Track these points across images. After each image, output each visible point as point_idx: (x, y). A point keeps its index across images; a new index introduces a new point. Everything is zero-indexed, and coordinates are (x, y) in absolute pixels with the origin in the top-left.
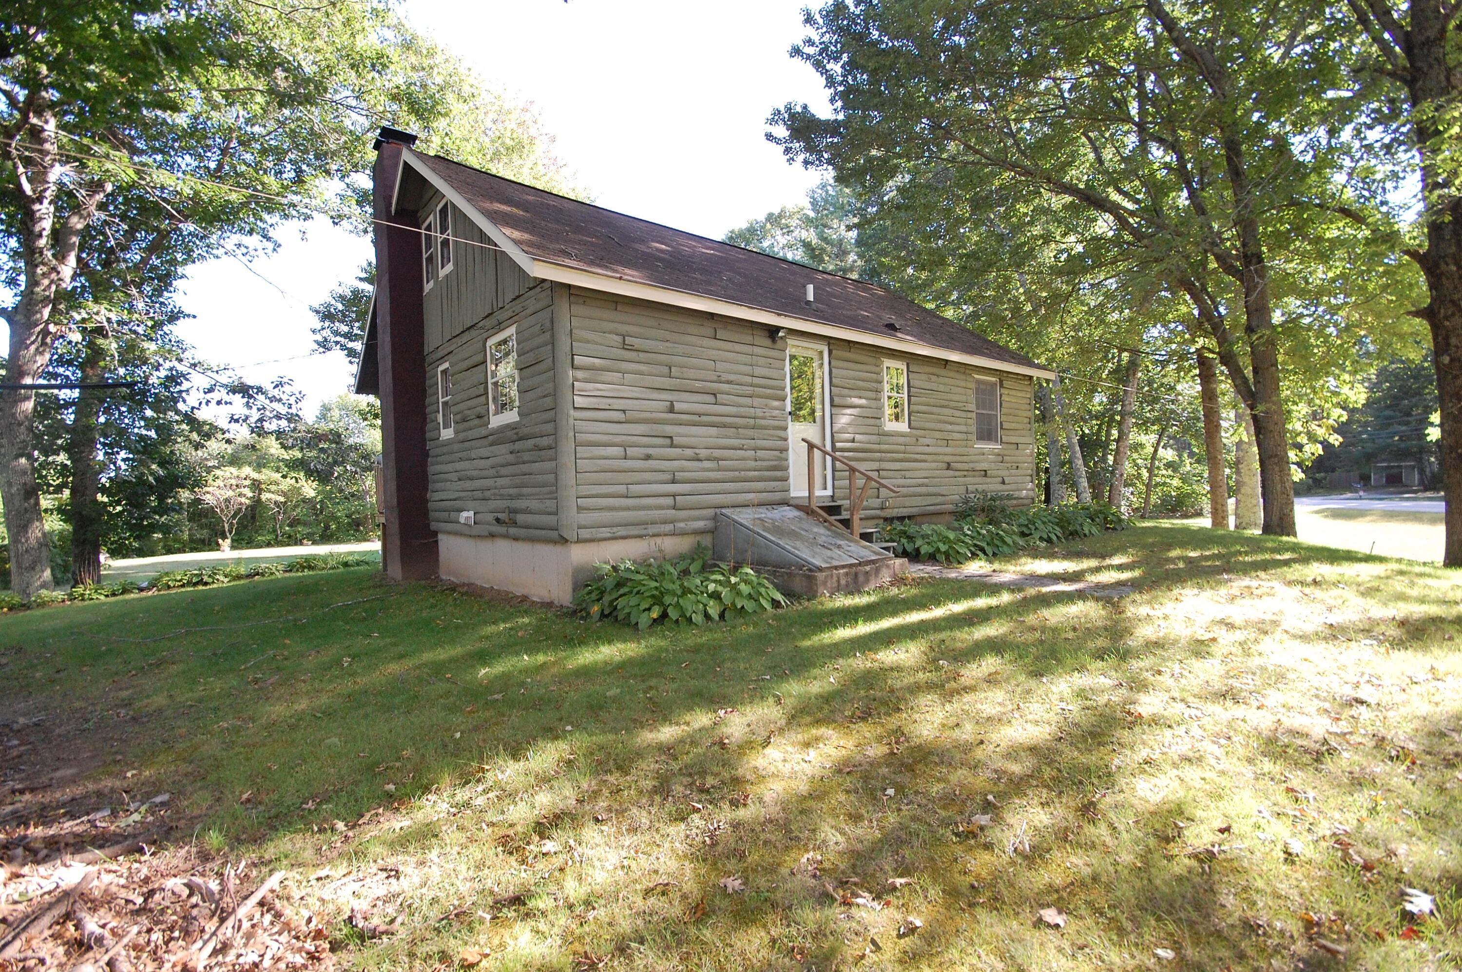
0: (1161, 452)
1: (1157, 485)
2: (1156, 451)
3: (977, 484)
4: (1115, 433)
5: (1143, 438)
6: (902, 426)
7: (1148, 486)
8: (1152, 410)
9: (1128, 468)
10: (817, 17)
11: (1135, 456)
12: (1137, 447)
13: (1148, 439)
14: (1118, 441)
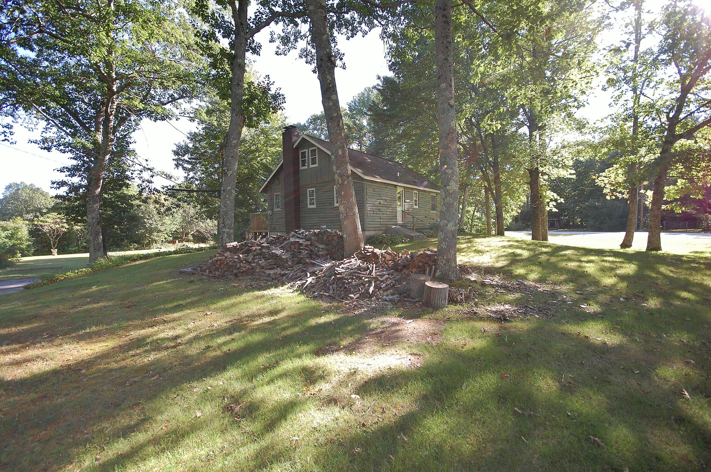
0: (476, 213)
1: (475, 225)
2: (474, 213)
3: (432, 222)
4: (461, 206)
5: (470, 209)
6: (417, 207)
7: (471, 225)
8: (473, 199)
9: (465, 219)
10: (382, 78)
11: (467, 215)
12: (468, 212)
13: (471, 209)
14: (462, 209)
